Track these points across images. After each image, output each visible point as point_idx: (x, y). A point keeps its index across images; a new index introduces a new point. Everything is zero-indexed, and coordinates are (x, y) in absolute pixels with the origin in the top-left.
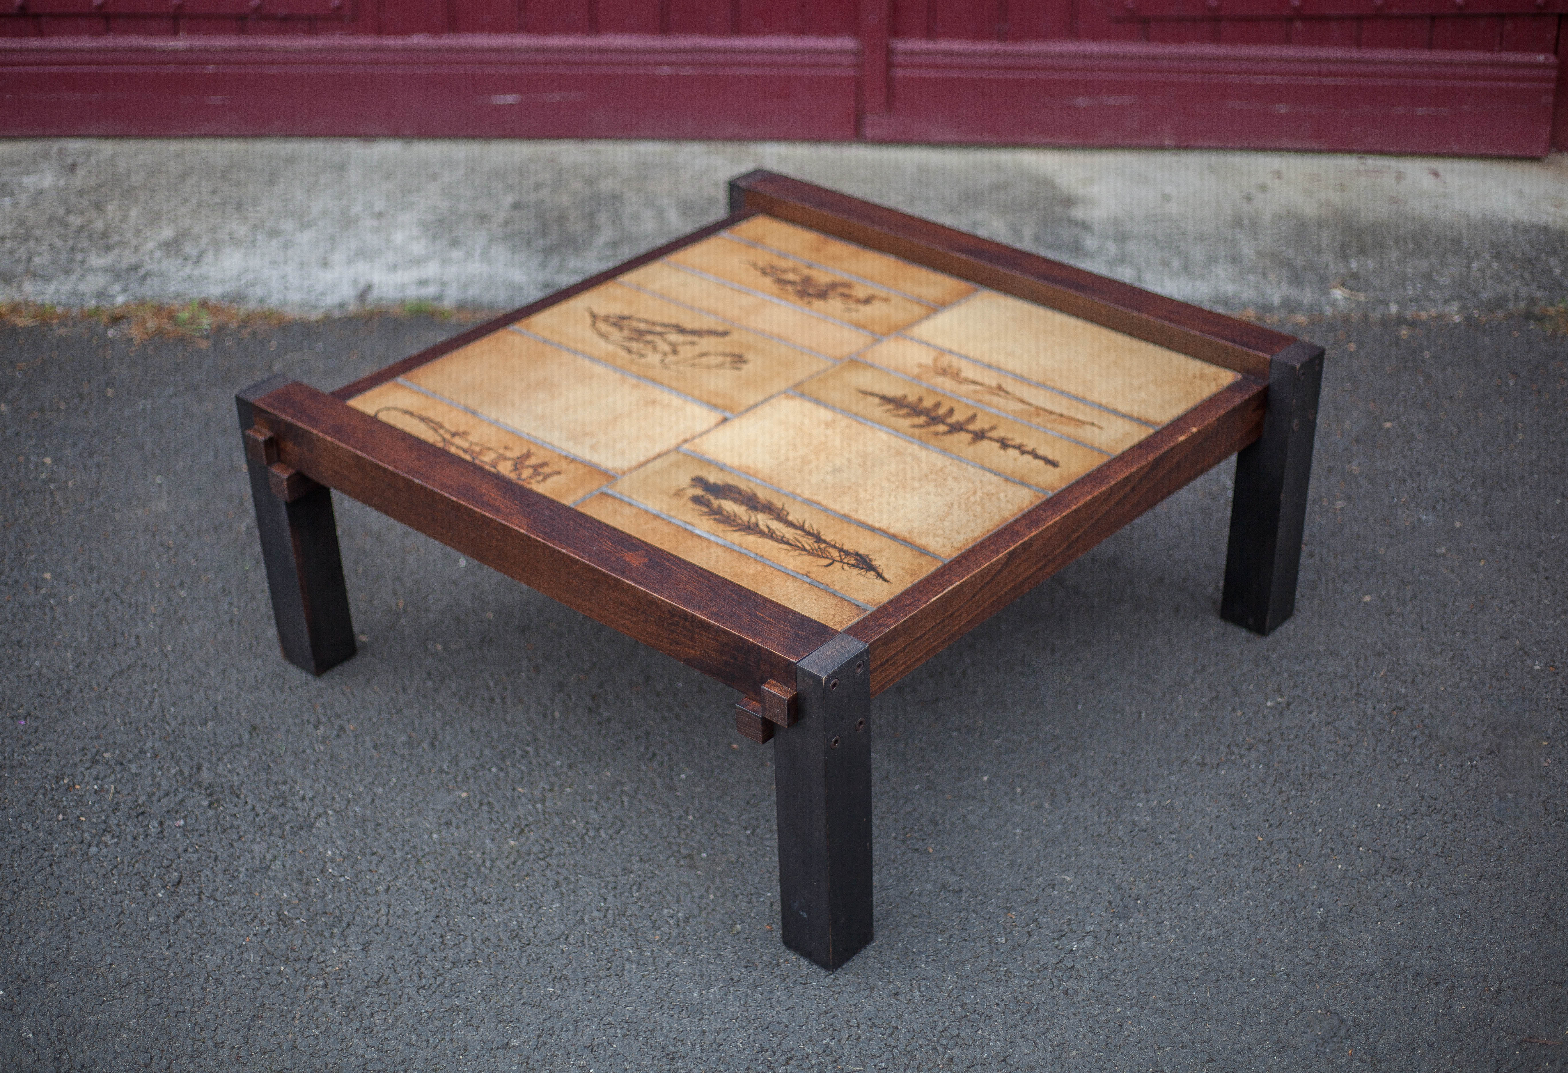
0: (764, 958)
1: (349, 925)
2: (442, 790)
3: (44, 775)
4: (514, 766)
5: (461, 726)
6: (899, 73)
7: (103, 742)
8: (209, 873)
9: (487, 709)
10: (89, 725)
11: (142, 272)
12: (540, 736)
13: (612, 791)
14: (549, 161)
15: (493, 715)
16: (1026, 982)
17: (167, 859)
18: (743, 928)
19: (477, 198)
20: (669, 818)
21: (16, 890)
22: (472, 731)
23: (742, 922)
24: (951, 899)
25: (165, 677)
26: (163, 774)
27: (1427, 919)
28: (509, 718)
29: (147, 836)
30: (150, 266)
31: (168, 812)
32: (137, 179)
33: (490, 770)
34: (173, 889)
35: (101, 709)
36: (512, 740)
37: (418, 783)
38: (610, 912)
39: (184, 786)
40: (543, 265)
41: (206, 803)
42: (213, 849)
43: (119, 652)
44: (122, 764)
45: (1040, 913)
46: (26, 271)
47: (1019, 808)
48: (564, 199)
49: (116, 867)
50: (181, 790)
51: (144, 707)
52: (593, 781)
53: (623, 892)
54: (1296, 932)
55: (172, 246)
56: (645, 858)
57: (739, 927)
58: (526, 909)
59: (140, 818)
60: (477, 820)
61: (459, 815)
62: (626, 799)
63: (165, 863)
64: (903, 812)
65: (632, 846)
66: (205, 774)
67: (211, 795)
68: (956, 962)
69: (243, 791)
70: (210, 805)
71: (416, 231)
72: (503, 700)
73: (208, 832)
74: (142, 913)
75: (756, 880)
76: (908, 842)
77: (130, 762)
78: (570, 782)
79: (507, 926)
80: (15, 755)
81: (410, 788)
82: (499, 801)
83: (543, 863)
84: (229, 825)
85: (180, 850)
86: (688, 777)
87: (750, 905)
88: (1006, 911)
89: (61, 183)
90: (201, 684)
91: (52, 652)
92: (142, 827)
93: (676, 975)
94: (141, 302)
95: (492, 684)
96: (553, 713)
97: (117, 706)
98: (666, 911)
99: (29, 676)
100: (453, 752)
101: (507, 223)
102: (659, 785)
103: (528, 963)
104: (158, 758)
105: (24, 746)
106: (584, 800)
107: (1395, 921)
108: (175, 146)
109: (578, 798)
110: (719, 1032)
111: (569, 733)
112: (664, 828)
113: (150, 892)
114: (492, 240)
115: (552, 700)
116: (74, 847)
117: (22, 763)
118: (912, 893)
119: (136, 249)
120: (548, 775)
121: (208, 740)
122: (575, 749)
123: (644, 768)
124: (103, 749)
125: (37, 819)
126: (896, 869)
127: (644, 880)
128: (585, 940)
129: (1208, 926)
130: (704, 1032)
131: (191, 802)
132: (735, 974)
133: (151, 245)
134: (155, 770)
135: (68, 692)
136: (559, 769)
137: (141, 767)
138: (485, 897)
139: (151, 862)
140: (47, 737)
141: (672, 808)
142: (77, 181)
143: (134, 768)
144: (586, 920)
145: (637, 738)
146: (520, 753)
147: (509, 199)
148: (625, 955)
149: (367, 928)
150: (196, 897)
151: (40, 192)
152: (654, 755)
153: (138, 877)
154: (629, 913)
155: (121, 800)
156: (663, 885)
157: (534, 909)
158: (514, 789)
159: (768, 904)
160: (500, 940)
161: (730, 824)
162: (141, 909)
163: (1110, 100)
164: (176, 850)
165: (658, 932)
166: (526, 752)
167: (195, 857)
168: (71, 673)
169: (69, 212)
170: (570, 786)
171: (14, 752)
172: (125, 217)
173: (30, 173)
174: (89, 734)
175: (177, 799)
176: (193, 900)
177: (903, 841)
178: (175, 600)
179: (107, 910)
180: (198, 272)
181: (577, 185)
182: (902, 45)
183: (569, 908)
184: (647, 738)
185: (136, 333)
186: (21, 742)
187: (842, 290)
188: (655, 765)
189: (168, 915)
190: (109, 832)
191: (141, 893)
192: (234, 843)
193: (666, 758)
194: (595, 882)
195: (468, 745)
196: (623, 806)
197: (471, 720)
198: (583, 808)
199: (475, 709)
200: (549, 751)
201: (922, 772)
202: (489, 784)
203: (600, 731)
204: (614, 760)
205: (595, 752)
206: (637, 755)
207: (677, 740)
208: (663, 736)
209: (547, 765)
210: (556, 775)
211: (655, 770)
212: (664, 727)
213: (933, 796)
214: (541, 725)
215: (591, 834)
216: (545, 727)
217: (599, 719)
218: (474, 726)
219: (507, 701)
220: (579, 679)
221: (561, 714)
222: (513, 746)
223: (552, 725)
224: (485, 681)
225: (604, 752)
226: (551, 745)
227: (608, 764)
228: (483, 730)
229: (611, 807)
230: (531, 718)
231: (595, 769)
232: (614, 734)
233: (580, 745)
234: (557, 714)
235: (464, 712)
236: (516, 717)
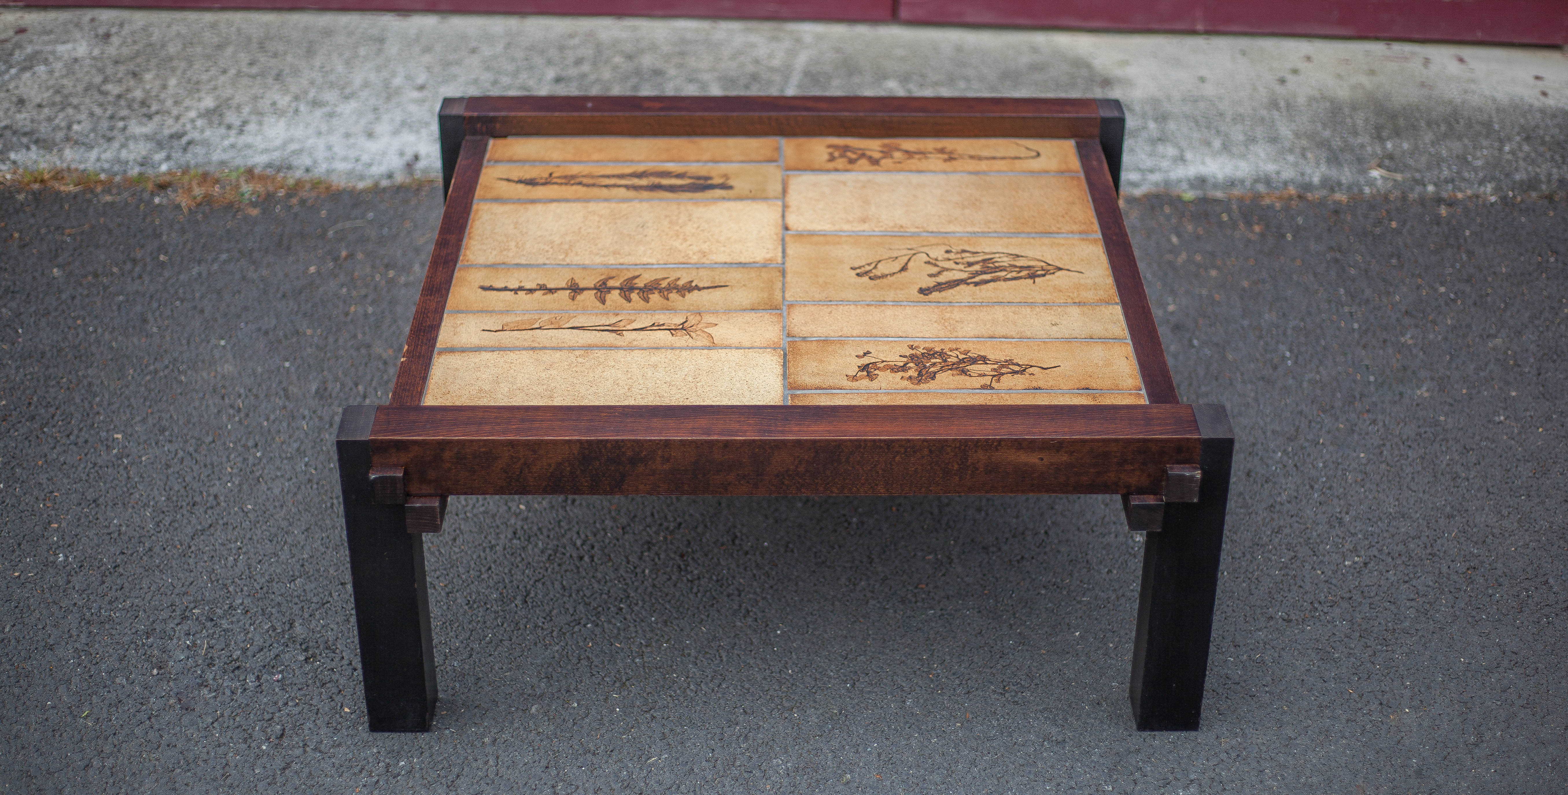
1: (458, 776)
2: (539, 645)
3: (134, 630)
4: (610, 622)
5: (553, 583)
7: (191, 598)
8: (311, 726)
9: (578, 568)
10: (175, 582)
11: (184, 140)
12: (632, 593)
13: (710, 647)
14: (587, 36)
15: (583, 573)
17: (268, 713)
20: (768, 671)
21: (116, 743)
22: (564, 588)
23: (851, 771)
24: (1056, 749)
25: (248, 536)
26: (255, 629)
27: (1519, 767)
28: (599, 575)
29: (245, 690)
30: (195, 135)
31: (264, 667)
32: (172, 49)
33: (585, 626)
34: (277, 742)
35: (186, 566)
36: (605, 596)
37: (514, 638)
38: (719, 762)
39: (278, 642)
41: (302, 658)
42: (314, 702)
43: (199, 510)
44: (212, 620)
45: (1144, 762)
46: (68, 139)
48: (606, 73)
49: (216, 720)
50: (275, 645)
51: (230, 564)
52: (689, 636)
53: (730, 743)
54: (1394, 779)
55: (214, 115)
56: (748, 710)
57: (849, 776)
58: (635, 759)
59: (236, 672)
60: (577, 674)
61: (559, 670)
62: (724, 654)
63: (267, 717)
64: (999, 666)
65: (734, 699)
66: (298, 629)
67: (306, 650)
69: (339, 646)
70: (307, 659)
72: (592, 558)
73: (308, 686)
74: (247, 765)
75: (862, 732)
76: (1007, 695)
77: (220, 618)
78: (666, 637)
80: (103, 611)
81: (506, 643)
82: (597, 656)
83: (648, 716)
84: (328, 679)
85: (280, 704)
86: (783, 632)
89: (96, 52)
90: (286, 542)
91: (130, 510)
92: (239, 681)
94: (186, 171)
95: (579, 543)
96: (643, 572)
97: (202, 564)
98: (775, 761)
99: (109, 534)
100: (547, 609)
102: (755, 640)
104: (249, 615)
105: (110, 603)
106: (683, 655)
107: (1488, 769)
108: (208, 17)
109: (676, 652)
111: (661, 591)
112: (764, 682)
113: (253, 745)
115: (640, 558)
116: (172, 701)
117: (110, 619)
119: (177, 118)
120: (644, 631)
121: (298, 597)
122: (668, 607)
123: (739, 624)
124: (192, 605)
125: (131, 673)
126: (998, 720)
127: (750, 731)
129: (1308, 774)
131: (287, 656)
133: (193, 114)
134: (247, 626)
135: (150, 550)
136: (654, 625)
137: (232, 623)
139: (252, 715)
140: (133, 594)
141: (772, 663)
142: (112, 50)
143: (225, 624)
144: (696, 770)
145: (729, 596)
146: (613, 609)
149: (477, 778)
150: (301, 749)
151: (76, 60)
152: (748, 612)
153: (239, 729)
154: (738, 763)
155: (216, 655)
156: (770, 736)
157: (643, 759)
158: (611, 644)
159: (875, 755)
161: (830, 677)
162: (246, 761)
164: (276, 703)
166: (621, 609)
167: (297, 710)
168: (152, 532)
169: (106, 80)
170: (667, 641)
171: (100, 608)
172: (164, 87)
173: (64, 43)
174: (176, 591)
175: (272, 654)
176: (298, 752)
178: (251, 460)
179: (211, 763)
180: (242, 140)
183: (677, 759)
184: (739, 595)
185: (184, 201)
186: (107, 598)
188: (750, 621)
189: (274, 767)
190: (206, 686)
191: (244, 746)
192: (334, 696)
193: (760, 615)
194: (702, 734)
195: (560, 601)
196: (722, 661)
197: (562, 577)
198: (682, 662)
199: (564, 567)
200: (643, 607)
201: (1014, 627)
202: (585, 639)
203: (692, 588)
204: (708, 616)
205: (688, 609)
206: (730, 611)
207: (769, 597)
208: (755, 593)
209: (642, 621)
210: (652, 631)
211: (750, 626)
212: (755, 584)
213: (1027, 650)
214: (633, 583)
215: (692, 687)
216: (636, 584)
217: (689, 577)
218: (564, 583)
219: (596, 559)
220: (665, 538)
221: (651, 571)
222: (606, 603)
223: (643, 582)
224: (571, 539)
225: (698, 608)
226: (643, 600)
227: (702, 620)
228: (574, 587)
229: (710, 661)
230: (622, 576)
231: (690, 624)
232: (706, 592)
233: (673, 602)
234: (647, 571)
235: (553, 569)
236: (606, 574)
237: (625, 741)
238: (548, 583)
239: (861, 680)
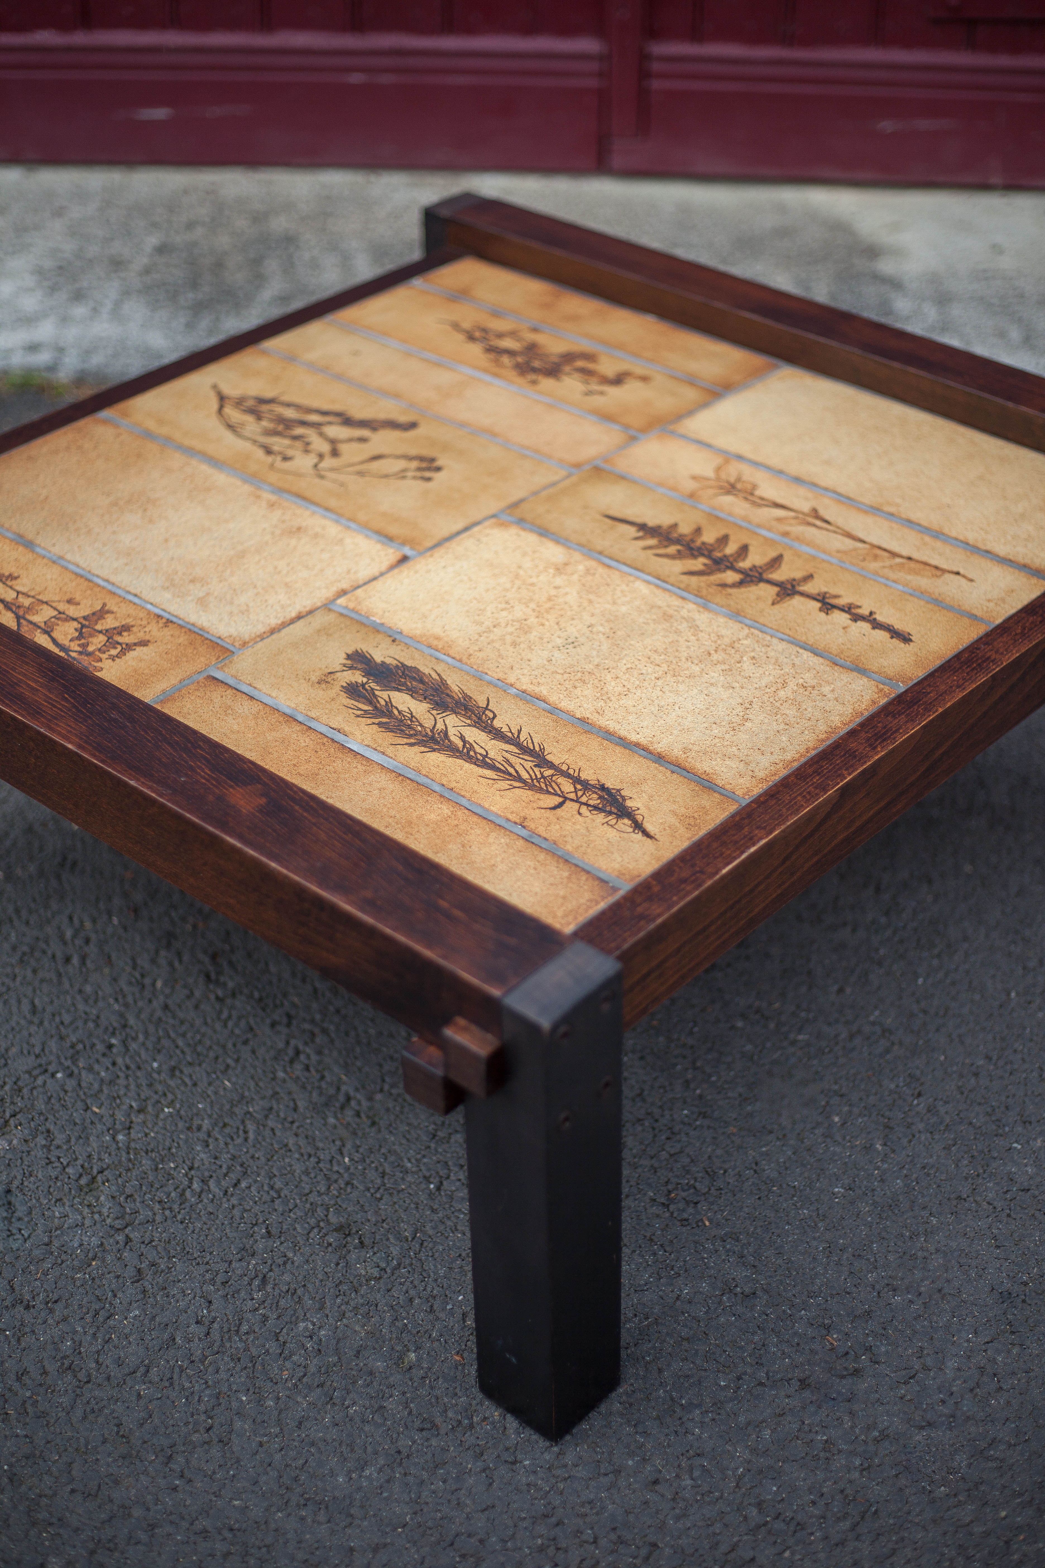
0: (450, 1414)
4: (90, 1069)
5: (19, 1002)
6: (656, 84)
9: (60, 975)
12: (132, 1021)
14: (207, 193)
15: (67, 985)
16: (857, 1462)
18: (419, 1359)
19: (112, 239)
20: (313, 1160)
22: (34, 1010)
23: (418, 1348)
24: (739, 1308)
28: (88, 989)
33: (53, 1075)
36: (91, 1025)
38: (215, 1325)
40: (190, 326)
45: (876, 1335)
47: (838, 1149)
48: (224, 241)
52: (204, 1096)
53: (238, 1292)
56: (274, 1231)
57: (413, 1356)
58: (88, 1318)
62: (251, 1127)
64: (664, 1155)
65: (256, 1209)
68: (749, 1424)
71: (29, 281)
72: (83, 959)
75: (442, 1273)
76: (672, 1207)
78: (170, 1096)
79: (57, 1350)
87: (431, 1317)
88: (824, 1332)
93: (313, 1444)
95: (69, 934)
96: (154, 984)
98: (302, 1325)
101: (147, 271)
102: (301, 1104)
103: (85, 1417)
106: (189, 1129)
109: (181, 1125)
110: (376, 1550)
111: (174, 1017)
112: (304, 1178)
114: (126, 293)
115: (153, 961)
118: (678, 1298)
120: (138, 1086)
122: (180, 1043)
123: (281, 1074)
126: (655, 1254)
127: (271, 1270)
128: (175, 1376)
130: (352, 1550)
132: (404, 1443)
136: (155, 1076)
138: (27, 1297)
141: (321, 1145)
144: (179, 1341)
145: (273, 1024)
146: (100, 1047)
147: (153, 240)
148: (235, 1405)
152: (298, 1052)
154: (245, 1328)
156: (300, 1278)
157: (101, 1319)
158: (87, 1109)
159: (459, 1314)
160: (45, 1373)
163: (924, 124)
165: (288, 1364)
166: (110, 1046)
170: (171, 1104)
177: (665, 1206)
181: (241, 223)
182: (659, 49)
183: (153, 1318)
184: (289, 1025)
187: (580, 364)
188: (298, 1069)
195: (25, 1033)
196: (246, 1140)
197: (34, 991)
198: (186, 1141)
199: (41, 974)
200: (143, 1044)
201: (692, 1086)
202: (50, 1098)
203: (220, 1012)
204: (237, 1060)
205: (210, 1047)
206: (272, 1053)
207: (332, 1027)
208: (313, 1021)
209: (139, 1068)
210: (150, 1085)
211: (298, 1078)
212: (315, 1006)
213: (709, 1127)
214: (135, 1002)
215: (195, 1186)
216: (140, 1004)
217: (220, 993)
218: (37, 1002)
219: (88, 962)
220: (195, 927)
221: (165, 984)
222: (90, 1035)
223: (150, 1001)
224: (59, 928)
225: (224, 1047)
226: (146, 1034)
227: (228, 1066)
228: (49, 1009)
229: (229, 1140)
230: (121, 990)
231: (208, 1074)
232: (240, 1018)
233: (189, 1035)
234: (159, 984)
235: (24, 978)
236: (100, 988)
237: (78, 1283)
238: (13, 1002)
239: (453, 1177)
